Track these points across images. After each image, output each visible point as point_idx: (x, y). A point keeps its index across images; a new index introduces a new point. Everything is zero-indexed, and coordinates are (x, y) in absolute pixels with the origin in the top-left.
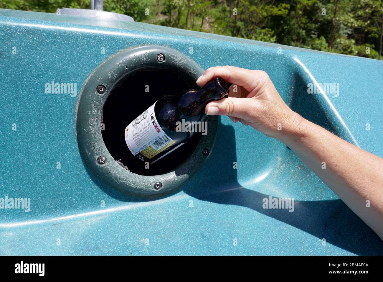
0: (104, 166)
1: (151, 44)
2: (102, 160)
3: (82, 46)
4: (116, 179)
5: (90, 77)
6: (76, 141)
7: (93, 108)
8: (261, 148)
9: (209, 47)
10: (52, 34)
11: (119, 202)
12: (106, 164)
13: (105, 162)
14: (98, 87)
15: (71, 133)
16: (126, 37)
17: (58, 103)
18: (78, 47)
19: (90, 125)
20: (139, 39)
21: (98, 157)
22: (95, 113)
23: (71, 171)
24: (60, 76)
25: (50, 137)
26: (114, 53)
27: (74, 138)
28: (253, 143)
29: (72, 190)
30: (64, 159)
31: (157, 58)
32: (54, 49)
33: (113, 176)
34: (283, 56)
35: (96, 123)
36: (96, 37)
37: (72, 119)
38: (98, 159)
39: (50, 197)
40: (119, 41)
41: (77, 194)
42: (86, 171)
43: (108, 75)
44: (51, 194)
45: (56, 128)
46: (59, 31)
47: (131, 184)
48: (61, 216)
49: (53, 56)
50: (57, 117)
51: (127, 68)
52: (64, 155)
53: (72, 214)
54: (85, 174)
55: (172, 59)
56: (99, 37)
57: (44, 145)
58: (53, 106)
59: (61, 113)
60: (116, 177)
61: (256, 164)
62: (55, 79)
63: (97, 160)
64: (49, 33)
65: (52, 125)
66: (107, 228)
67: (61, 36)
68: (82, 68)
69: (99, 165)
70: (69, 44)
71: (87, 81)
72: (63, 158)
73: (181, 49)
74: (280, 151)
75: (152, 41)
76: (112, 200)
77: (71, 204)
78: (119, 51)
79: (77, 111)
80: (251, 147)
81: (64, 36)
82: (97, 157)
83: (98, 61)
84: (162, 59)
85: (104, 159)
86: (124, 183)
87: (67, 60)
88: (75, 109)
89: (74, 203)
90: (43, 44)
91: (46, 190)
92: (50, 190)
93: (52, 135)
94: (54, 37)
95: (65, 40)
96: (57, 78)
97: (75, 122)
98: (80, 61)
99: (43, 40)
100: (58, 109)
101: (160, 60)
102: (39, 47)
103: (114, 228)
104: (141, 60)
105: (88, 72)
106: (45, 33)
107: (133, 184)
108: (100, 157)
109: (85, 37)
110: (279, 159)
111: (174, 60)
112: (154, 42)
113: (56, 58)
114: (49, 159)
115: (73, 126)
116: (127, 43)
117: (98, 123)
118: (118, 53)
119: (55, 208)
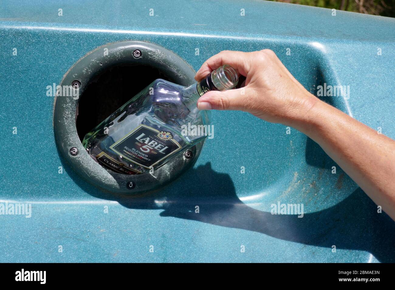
0: (76, 158)
1: (130, 39)
2: (74, 151)
3: (62, 44)
4: (87, 171)
5: (68, 72)
6: (53, 132)
7: (68, 101)
8: (271, 159)
9: (197, 40)
10: (37, 35)
11: (92, 197)
12: (78, 156)
13: (77, 153)
14: (73, 82)
15: (49, 124)
16: (104, 34)
17: (39, 96)
18: (59, 45)
19: (64, 117)
20: (118, 35)
21: (71, 147)
22: (69, 107)
23: (47, 160)
24: (42, 71)
25: (30, 126)
26: (91, 50)
27: (52, 129)
28: (259, 151)
29: (47, 178)
30: (41, 148)
31: (133, 54)
32: (37, 48)
33: (84, 169)
34: (302, 47)
35: (70, 116)
36: (75, 35)
37: (51, 111)
38: (71, 150)
39: (27, 182)
40: (97, 38)
41: (51, 182)
42: (60, 161)
43: (83, 71)
44: (29, 179)
45: (36, 118)
46: (43, 31)
47: (102, 179)
48: (36, 201)
49: (37, 54)
50: (38, 108)
51: (101, 65)
52: (42, 144)
53: (46, 201)
54: (59, 164)
55: (149, 55)
56: (78, 35)
57: (25, 133)
58: (34, 98)
59: (41, 105)
60: (87, 169)
61: (264, 178)
62: (38, 74)
63: (69, 150)
64: (34, 34)
65: (33, 116)
66: (74, 217)
67: (44, 36)
68: (61, 64)
69: (71, 156)
70: (51, 43)
71: (65, 76)
72: (40, 146)
73: (162, 43)
74: (299, 165)
75: (131, 36)
76: (84, 194)
77: (46, 191)
78: (96, 48)
79: (54, 104)
80: (255, 156)
81: (47, 36)
82: (69, 148)
83: (76, 57)
84: (138, 55)
85: (76, 150)
86: (95, 177)
87: (48, 57)
88: (53, 102)
89: (48, 191)
90: (29, 44)
91: (25, 174)
92: (28, 175)
93: (33, 125)
94: (39, 37)
95: (48, 40)
96: (39, 73)
97: (52, 113)
98: (60, 58)
99: (29, 40)
100: (39, 101)
101: (136, 56)
102: (26, 47)
103: (81, 218)
104: (116, 57)
105: (67, 68)
106: (32, 34)
107: (104, 179)
108: (72, 148)
109: (65, 36)
110: (296, 175)
111: (151, 56)
112: (133, 38)
113: (39, 55)
114: (29, 146)
115: (51, 118)
116: (105, 40)
117: (72, 115)
118: (96, 50)
119: (32, 193)
